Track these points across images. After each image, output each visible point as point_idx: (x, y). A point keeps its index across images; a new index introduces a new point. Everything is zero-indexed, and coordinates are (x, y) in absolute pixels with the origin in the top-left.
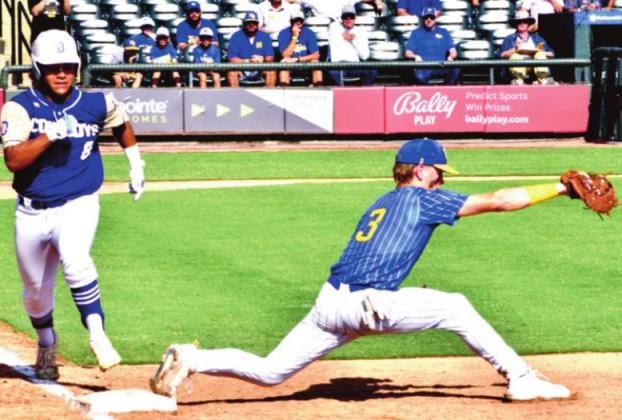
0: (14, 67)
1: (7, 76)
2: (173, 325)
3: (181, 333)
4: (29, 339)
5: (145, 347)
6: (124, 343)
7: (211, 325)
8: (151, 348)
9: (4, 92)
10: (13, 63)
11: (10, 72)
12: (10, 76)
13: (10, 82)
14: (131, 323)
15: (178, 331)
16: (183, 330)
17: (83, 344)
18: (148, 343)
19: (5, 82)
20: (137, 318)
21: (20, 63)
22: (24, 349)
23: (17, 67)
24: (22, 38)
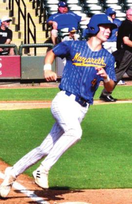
0: (26, 45)
1: (22, 49)
2: (100, 170)
3: (104, 174)
4: (29, 177)
5: (86, 181)
6: (75, 179)
7: (119, 170)
8: (89, 181)
9: (20, 57)
10: (25, 43)
11: (23, 47)
12: (23, 49)
13: (23, 52)
14: (79, 169)
15: (102, 173)
16: (104, 173)
17: (55, 180)
18: (87, 179)
19: (21, 52)
20: (82, 167)
21: (29, 43)
22: (26, 182)
23: (27, 45)
24: (29, 31)
